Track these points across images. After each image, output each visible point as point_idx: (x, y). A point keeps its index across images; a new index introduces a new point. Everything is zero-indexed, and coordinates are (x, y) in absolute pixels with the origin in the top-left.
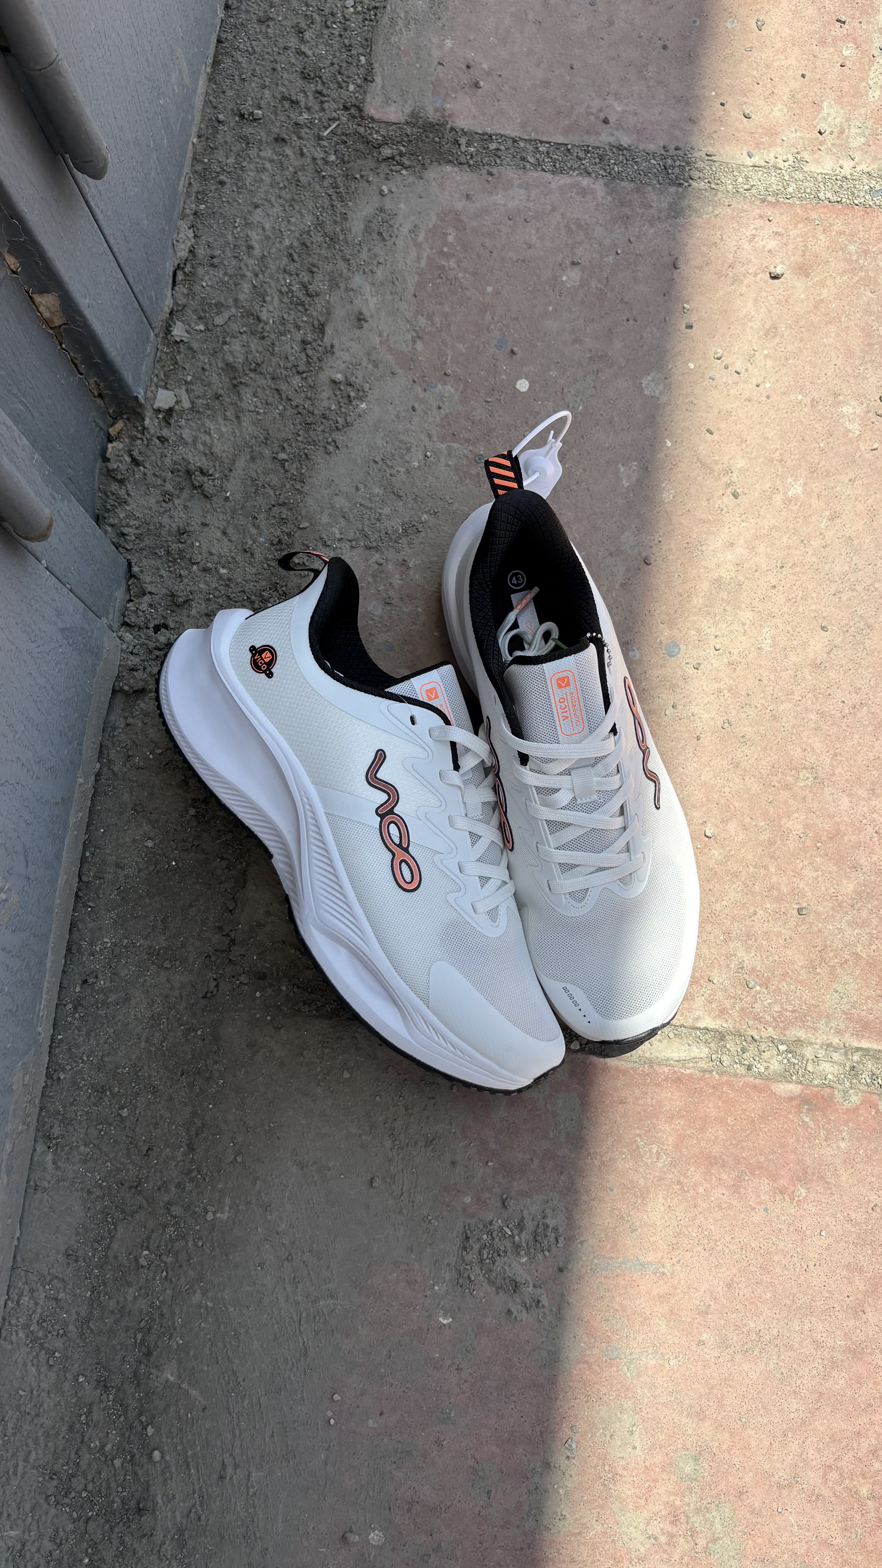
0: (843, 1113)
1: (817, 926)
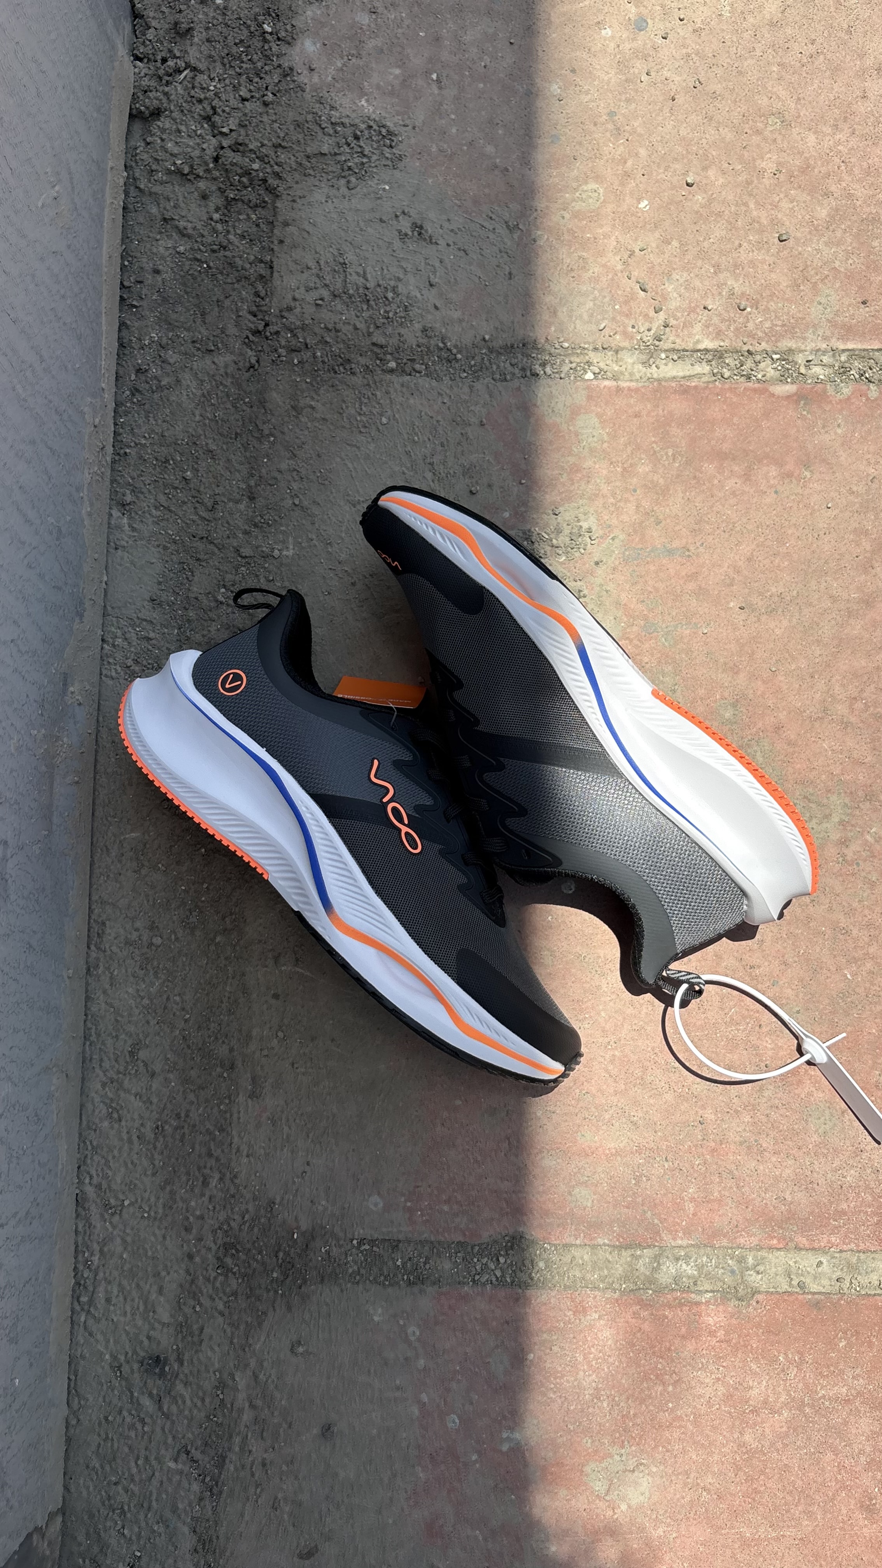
0: (837, 404)
1: (797, 250)
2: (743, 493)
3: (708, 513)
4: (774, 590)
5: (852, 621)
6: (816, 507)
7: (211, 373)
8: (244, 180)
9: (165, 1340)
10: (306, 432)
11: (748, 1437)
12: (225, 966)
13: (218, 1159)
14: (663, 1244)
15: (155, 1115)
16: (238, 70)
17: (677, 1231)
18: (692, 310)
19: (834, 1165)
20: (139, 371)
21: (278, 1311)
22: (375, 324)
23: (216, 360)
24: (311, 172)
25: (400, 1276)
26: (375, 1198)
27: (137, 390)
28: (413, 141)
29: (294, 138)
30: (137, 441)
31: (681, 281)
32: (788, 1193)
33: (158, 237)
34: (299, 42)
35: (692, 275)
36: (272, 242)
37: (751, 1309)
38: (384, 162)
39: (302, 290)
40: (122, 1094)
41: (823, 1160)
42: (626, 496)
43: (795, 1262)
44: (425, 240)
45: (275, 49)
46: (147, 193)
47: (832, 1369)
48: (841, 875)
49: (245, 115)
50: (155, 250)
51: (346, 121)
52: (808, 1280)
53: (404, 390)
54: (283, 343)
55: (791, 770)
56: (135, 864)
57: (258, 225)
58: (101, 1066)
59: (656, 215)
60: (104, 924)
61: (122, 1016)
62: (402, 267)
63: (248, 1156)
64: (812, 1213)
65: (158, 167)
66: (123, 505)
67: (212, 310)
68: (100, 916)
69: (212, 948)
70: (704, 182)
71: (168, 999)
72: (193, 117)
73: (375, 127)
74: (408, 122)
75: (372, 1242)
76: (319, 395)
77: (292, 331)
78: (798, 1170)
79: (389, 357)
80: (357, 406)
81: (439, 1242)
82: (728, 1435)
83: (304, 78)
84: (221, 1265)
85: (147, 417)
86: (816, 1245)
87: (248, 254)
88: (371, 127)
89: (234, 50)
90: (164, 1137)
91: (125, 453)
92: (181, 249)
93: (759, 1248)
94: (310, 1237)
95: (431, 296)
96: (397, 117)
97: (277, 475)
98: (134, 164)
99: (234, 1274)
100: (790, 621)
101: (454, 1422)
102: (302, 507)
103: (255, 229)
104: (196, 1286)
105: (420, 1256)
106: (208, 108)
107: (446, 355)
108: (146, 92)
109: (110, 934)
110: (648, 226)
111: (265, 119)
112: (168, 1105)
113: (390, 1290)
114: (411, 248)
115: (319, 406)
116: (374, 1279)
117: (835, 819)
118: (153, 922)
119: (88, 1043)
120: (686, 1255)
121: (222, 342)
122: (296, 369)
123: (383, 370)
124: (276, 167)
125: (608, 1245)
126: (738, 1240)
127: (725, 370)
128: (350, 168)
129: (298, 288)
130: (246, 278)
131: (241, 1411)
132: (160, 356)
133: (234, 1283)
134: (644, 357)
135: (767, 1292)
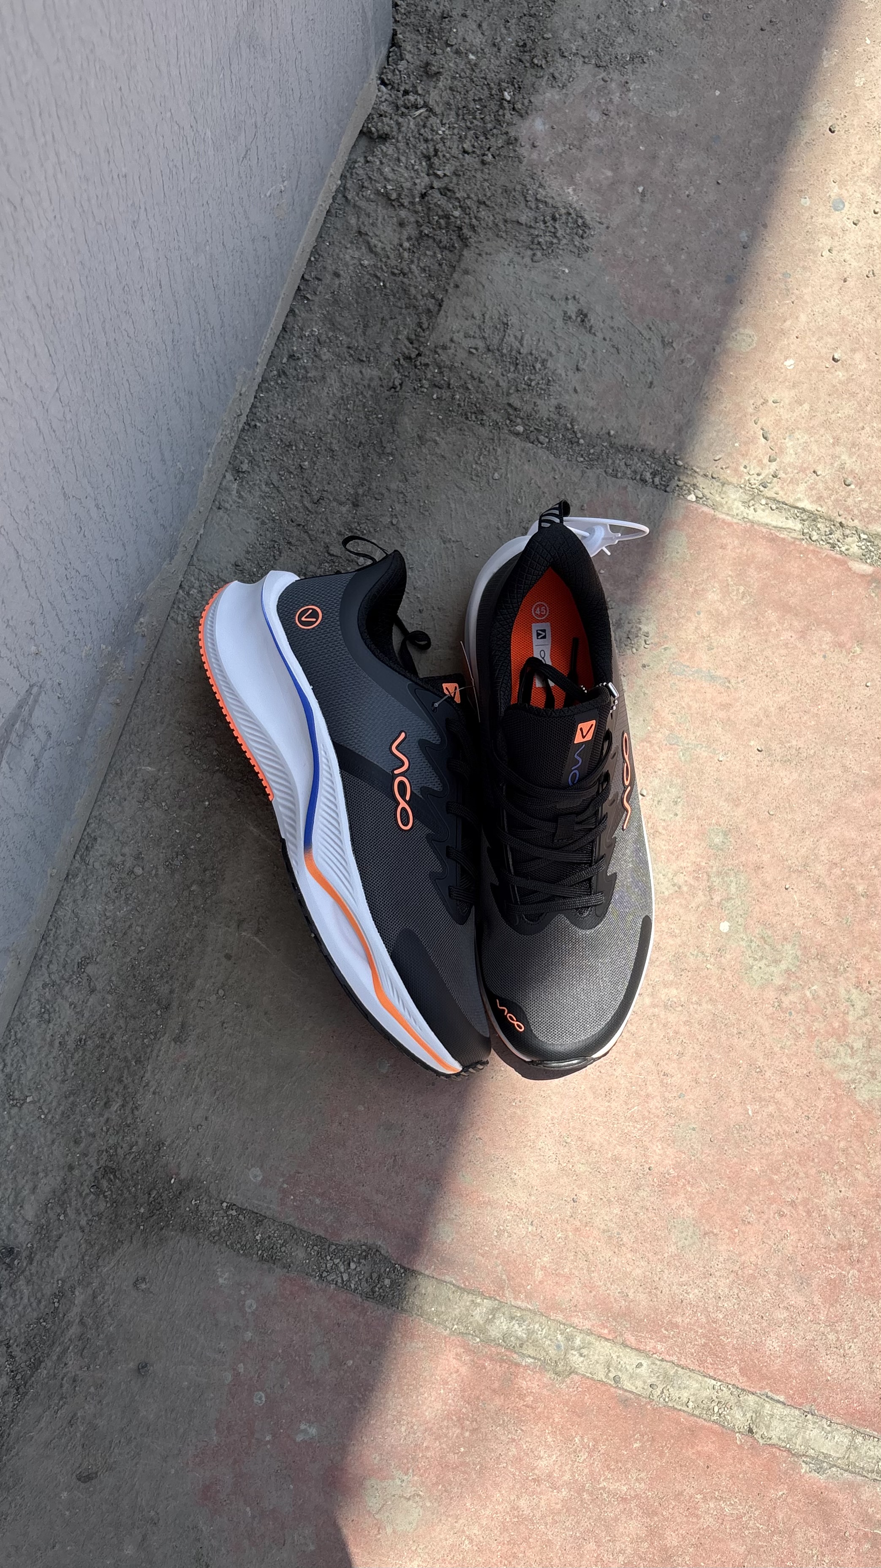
2: (795, 648)
3: (757, 655)
4: (794, 743)
5: (855, 794)
6: (856, 682)
7: (356, 381)
8: (442, 222)
9: (23, 1237)
10: (424, 463)
11: (523, 1503)
12: (192, 913)
13: (125, 1087)
14: (504, 1300)
15: (82, 1028)
16: (468, 124)
17: (520, 1292)
18: (803, 470)
19: (681, 1280)
20: (291, 357)
21: (135, 1243)
22: (517, 387)
23: (364, 370)
24: (504, 235)
25: (256, 1249)
26: (257, 1171)
27: (284, 373)
28: (603, 238)
29: (499, 201)
30: (269, 419)
31: (801, 441)
32: (632, 1291)
33: (349, 246)
34: (531, 117)
35: (812, 439)
36: (449, 284)
37: (563, 1386)
38: (571, 248)
39: (462, 334)
40: (59, 1000)
41: (673, 1271)
42: (689, 615)
43: (618, 1357)
44: (585, 328)
45: (508, 116)
46: (352, 204)
47: (620, 1465)
48: (772, 1018)
49: (462, 166)
50: (341, 256)
51: (550, 201)
52: (624, 1377)
53: (523, 454)
54: (429, 376)
55: (757, 908)
56: (141, 795)
57: (440, 265)
58: (48, 966)
59: (798, 376)
60: (95, 839)
61: (83, 928)
62: (557, 345)
63: (154, 1093)
64: (646, 1316)
65: (369, 186)
66: (238, 471)
67: (375, 325)
68: (94, 831)
69: (186, 893)
70: (849, 362)
71: (130, 927)
72: (416, 153)
73: (574, 215)
74: (603, 220)
75: (240, 1210)
76: (446, 434)
77: (440, 368)
78: (647, 1273)
79: (519, 420)
80: (476, 454)
81: (301, 1230)
82: (506, 1494)
83: (524, 151)
84: (97, 1186)
85: (285, 400)
86: (642, 1347)
87: (423, 287)
88: (570, 214)
89: (472, 105)
90: (84, 1050)
91: (255, 425)
92: (366, 263)
93: (590, 1333)
94: (186, 1186)
95: (575, 379)
96: (595, 213)
97: (384, 491)
98: (348, 175)
99: (105, 1197)
100: (800, 776)
101: (260, 1399)
102: (398, 528)
103: (436, 267)
104: (68, 1197)
105: (279, 1237)
106: (431, 150)
107: (570, 436)
108: (381, 116)
109: (97, 850)
110: (787, 384)
111: (479, 175)
112: (98, 1023)
113: (242, 1259)
114: (571, 330)
115: (442, 443)
116: (231, 1244)
117: (783, 966)
118: (141, 853)
119: (44, 942)
120: (521, 1317)
121: (375, 357)
122: (433, 403)
123: (510, 430)
124: (474, 220)
125: (454, 1285)
126: (573, 1319)
127: (814, 533)
128: (539, 243)
129: (458, 332)
130: (414, 307)
131: (70, 1324)
132: (315, 350)
133: (102, 1206)
134: (746, 497)
135: (584, 1376)
